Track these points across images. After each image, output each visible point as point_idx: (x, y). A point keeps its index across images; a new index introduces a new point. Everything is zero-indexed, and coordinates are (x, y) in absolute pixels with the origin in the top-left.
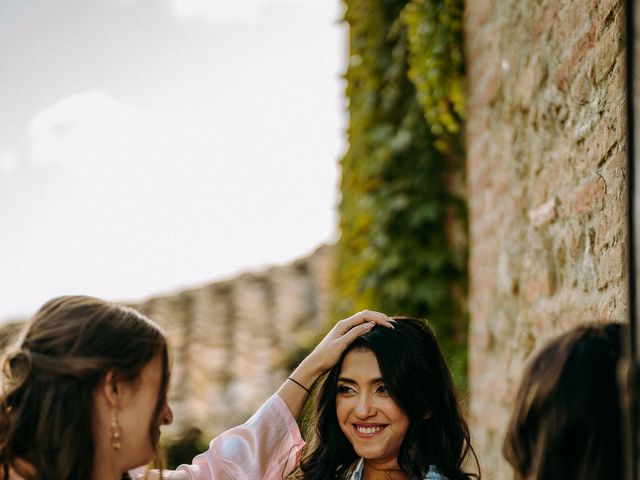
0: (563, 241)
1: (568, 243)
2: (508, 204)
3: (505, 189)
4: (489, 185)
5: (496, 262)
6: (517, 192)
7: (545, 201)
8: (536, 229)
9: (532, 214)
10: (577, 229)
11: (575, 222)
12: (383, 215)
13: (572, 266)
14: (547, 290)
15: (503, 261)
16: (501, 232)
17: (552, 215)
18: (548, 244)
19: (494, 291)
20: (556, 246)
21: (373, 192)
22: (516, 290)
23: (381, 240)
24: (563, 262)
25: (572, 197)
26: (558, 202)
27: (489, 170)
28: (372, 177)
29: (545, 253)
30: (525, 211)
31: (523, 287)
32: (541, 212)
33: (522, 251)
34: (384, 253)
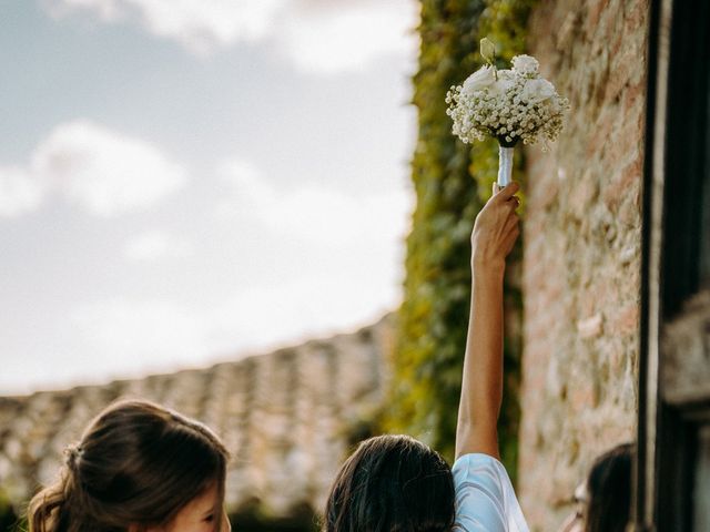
0: (607, 357)
1: (612, 361)
2: (560, 310)
3: (556, 296)
4: (542, 287)
5: (546, 365)
6: (568, 300)
7: (592, 314)
8: (584, 341)
9: (581, 325)
10: (620, 348)
11: (618, 341)
12: (441, 305)
13: (615, 384)
14: (591, 402)
15: (553, 365)
16: (552, 336)
17: (598, 330)
18: (594, 357)
19: (544, 393)
20: (602, 360)
21: (433, 280)
22: (564, 395)
23: (439, 329)
24: (607, 378)
25: (617, 317)
26: (604, 319)
27: (543, 273)
28: (432, 266)
29: (590, 366)
30: (574, 321)
31: (570, 394)
32: (589, 325)
33: (571, 359)
34: (442, 342)
